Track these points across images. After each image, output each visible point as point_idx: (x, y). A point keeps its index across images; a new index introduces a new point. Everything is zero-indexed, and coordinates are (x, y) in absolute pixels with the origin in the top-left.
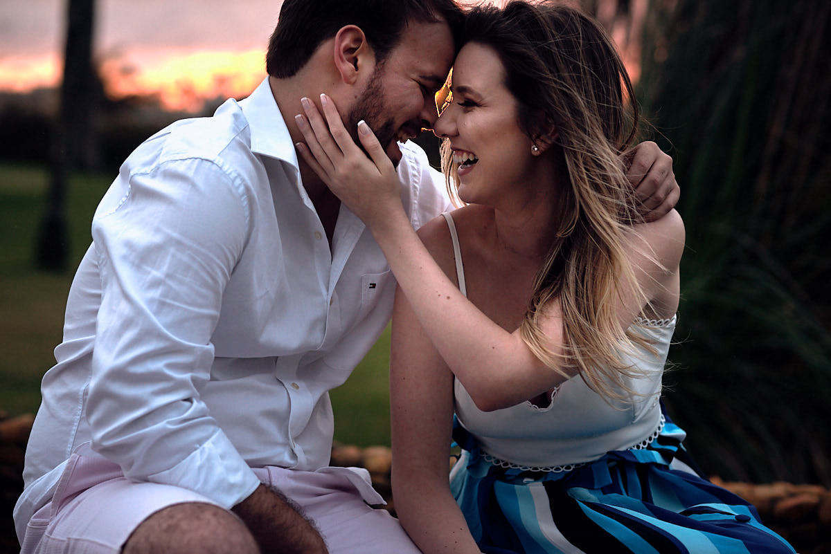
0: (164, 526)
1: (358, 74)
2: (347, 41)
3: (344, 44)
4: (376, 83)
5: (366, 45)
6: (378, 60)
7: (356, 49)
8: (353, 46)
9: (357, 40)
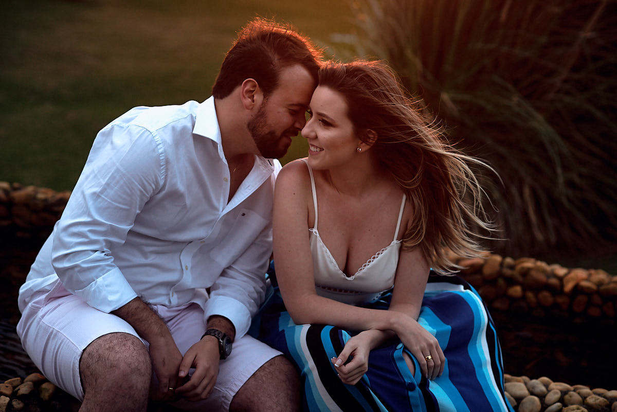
0: (107, 346)
1: (254, 105)
2: (248, 87)
3: (246, 89)
4: (263, 109)
5: (259, 89)
6: (264, 97)
7: (253, 91)
8: (252, 89)
9: (254, 86)
